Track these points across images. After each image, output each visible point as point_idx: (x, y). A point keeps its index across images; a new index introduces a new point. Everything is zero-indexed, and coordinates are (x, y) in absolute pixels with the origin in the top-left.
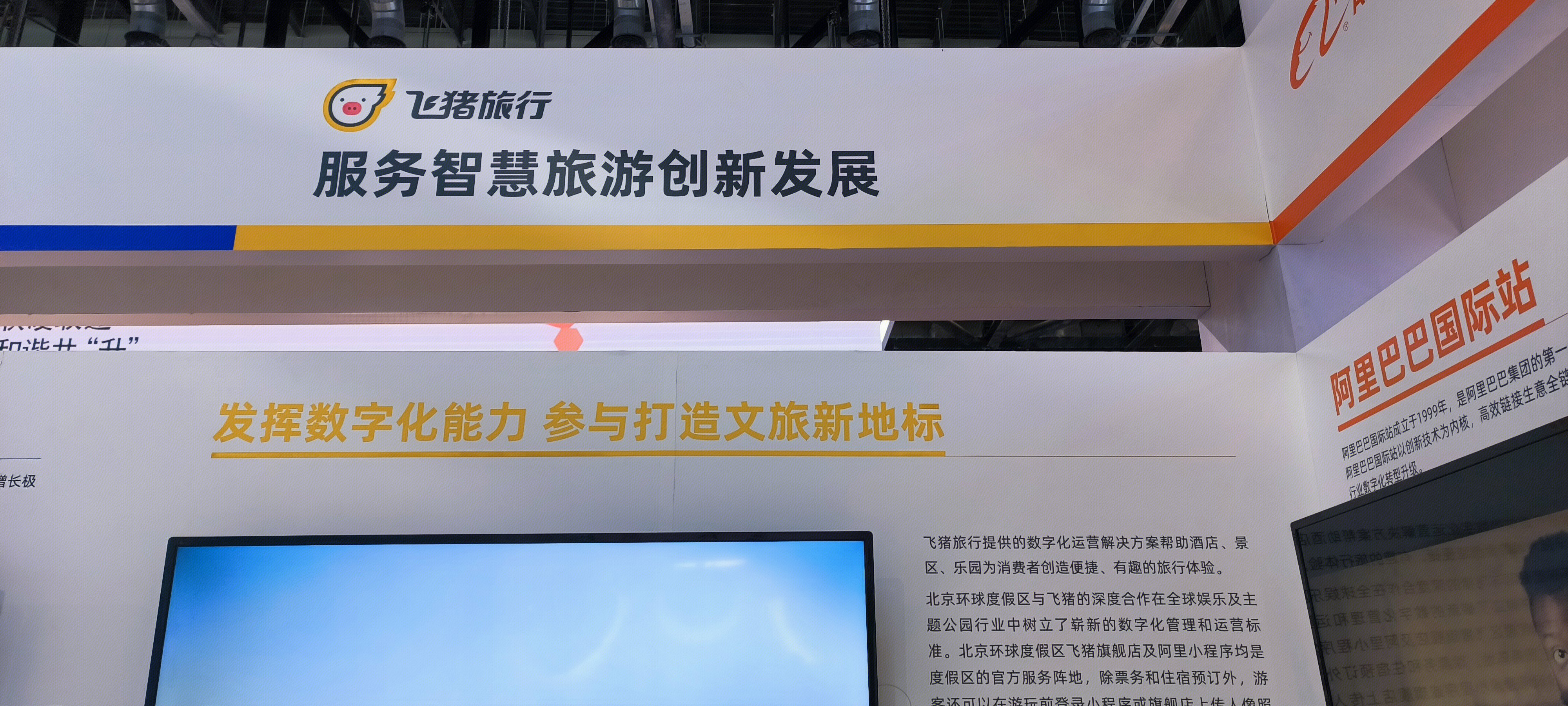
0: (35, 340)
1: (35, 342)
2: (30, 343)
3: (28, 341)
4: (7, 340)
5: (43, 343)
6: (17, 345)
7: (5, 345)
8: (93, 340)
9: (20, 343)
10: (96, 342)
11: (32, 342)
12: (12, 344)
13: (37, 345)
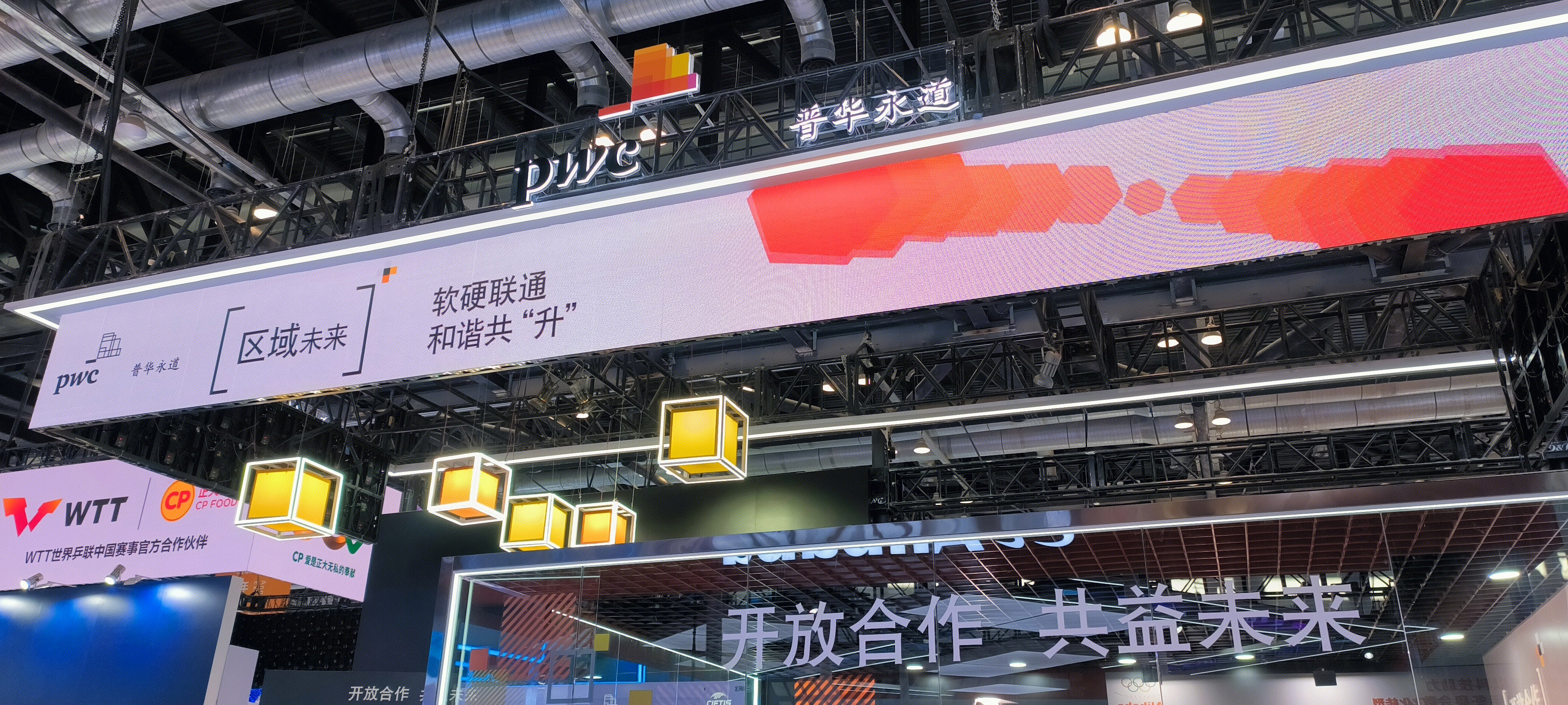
0: (469, 321)
1: (470, 324)
2: (464, 326)
3: (462, 323)
4: (441, 326)
5: (477, 323)
6: (452, 330)
7: (439, 332)
8: (528, 313)
9: (454, 328)
10: (531, 315)
11: (466, 324)
12: (447, 328)
13: (472, 327)
